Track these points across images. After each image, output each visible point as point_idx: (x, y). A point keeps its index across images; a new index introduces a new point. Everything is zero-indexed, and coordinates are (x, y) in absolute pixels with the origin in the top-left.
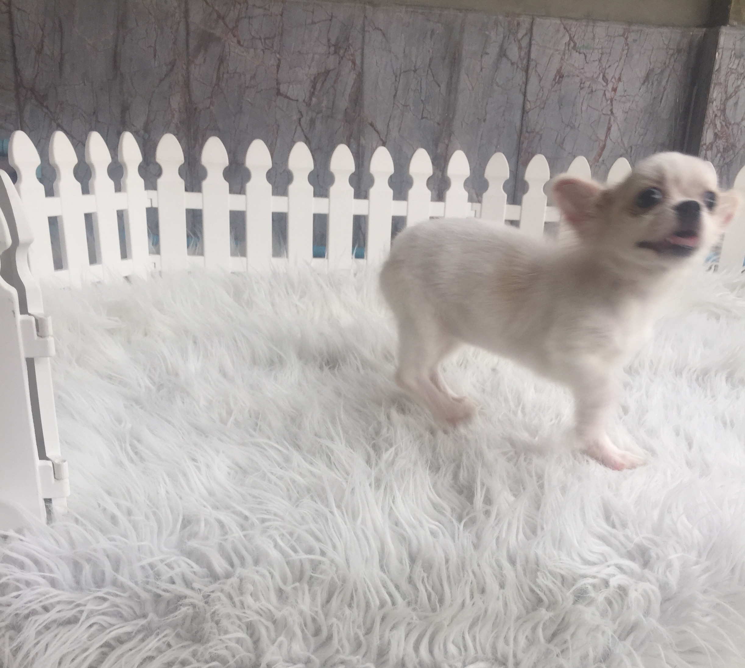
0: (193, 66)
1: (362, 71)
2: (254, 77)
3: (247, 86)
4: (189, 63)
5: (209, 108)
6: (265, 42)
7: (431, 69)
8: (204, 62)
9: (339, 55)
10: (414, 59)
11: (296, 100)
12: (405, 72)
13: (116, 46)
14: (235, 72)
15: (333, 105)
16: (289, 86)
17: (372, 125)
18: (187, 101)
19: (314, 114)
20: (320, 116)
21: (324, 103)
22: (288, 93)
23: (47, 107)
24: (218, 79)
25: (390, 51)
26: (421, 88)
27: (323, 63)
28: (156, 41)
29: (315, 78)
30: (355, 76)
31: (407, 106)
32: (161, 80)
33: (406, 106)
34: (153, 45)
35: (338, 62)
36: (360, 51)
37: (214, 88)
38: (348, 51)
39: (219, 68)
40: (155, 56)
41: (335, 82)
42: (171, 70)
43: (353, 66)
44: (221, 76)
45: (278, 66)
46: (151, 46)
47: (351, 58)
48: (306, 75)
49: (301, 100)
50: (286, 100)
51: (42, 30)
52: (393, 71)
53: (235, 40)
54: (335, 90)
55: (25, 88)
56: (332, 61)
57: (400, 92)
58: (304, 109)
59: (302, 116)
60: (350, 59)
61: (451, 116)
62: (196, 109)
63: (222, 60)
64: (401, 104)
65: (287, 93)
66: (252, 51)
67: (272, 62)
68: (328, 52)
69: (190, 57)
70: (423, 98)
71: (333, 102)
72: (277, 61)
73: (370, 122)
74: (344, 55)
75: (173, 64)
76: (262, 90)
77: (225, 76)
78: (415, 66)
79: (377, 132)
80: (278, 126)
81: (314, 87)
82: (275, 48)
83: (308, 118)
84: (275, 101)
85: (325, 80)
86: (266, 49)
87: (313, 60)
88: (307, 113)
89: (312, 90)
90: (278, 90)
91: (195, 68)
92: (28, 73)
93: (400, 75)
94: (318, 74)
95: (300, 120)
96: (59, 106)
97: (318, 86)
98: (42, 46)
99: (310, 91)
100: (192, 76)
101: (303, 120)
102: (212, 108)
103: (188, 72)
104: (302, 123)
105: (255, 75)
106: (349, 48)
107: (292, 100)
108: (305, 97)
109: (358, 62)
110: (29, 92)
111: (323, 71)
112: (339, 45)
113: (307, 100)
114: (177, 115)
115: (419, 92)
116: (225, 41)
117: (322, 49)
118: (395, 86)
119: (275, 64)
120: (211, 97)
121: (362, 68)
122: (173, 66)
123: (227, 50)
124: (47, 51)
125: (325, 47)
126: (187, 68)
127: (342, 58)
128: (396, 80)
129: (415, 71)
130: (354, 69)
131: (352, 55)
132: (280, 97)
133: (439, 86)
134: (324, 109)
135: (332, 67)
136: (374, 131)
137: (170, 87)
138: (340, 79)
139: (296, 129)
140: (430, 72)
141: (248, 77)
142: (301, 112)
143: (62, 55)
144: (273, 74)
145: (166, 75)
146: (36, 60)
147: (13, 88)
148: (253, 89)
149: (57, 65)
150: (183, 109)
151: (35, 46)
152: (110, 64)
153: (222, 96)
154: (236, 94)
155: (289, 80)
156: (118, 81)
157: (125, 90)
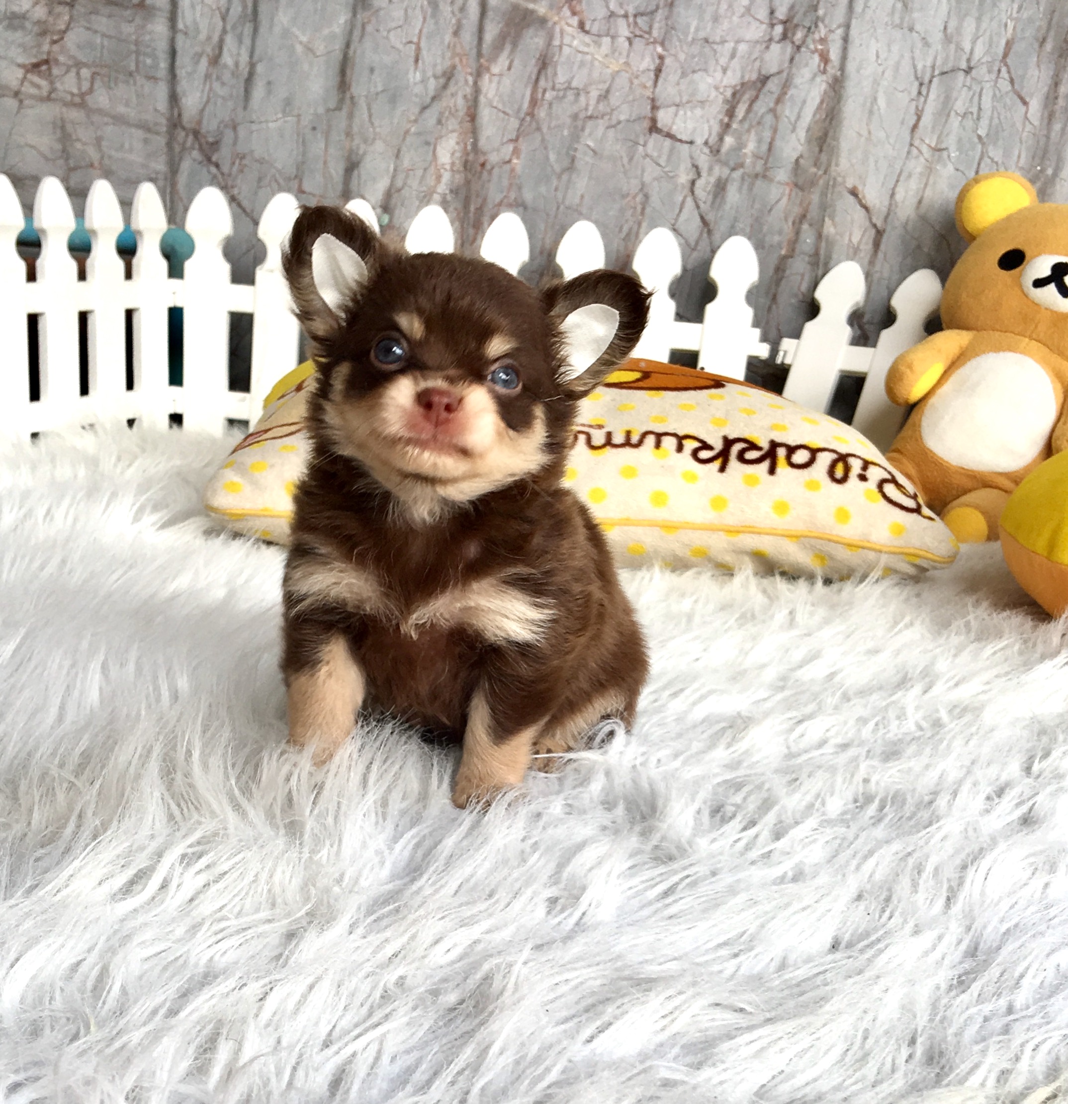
0: (486, 77)
1: (842, 75)
2: (605, 96)
3: (589, 113)
4: (478, 75)
5: (509, 161)
6: (636, 23)
7: (1006, 65)
8: (509, 68)
9: (793, 43)
10: (967, 46)
11: (687, 142)
12: (943, 73)
13: (348, 45)
14: (569, 88)
15: (770, 149)
16: (676, 115)
17: (854, 193)
18: (469, 147)
19: (726, 171)
20: (737, 174)
21: (751, 147)
22: (675, 127)
23: (217, 166)
24: (534, 102)
25: (911, 29)
26: (980, 109)
27: (756, 59)
28: (421, 31)
29: (734, 94)
30: (824, 86)
31: (940, 150)
32: (424, 108)
33: (938, 150)
34: (415, 40)
35: (788, 57)
36: (840, 32)
37: (523, 119)
38: (813, 33)
39: (537, 80)
40: (417, 61)
41: (778, 101)
42: (445, 87)
43: (822, 65)
44: (540, 96)
45: (658, 71)
46: (410, 42)
47: (820, 47)
48: (717, 88)
49: (699, 141)
50: (668, 142)
51: (224, 19)
52: (916, 72)
53: (575, 21)
54: (776, 117)
55: (184, 128)
56: (776, 56)
57: (927, 119)
58: (704, 160)
59: (699, 175)
60: (816, 50)
61: (1050, 172)
62: (483, 165)
63: (544, 63)
64: (929, 146)
65: (671, 128)
66: (606, 40)
67: (647, 63)
68: (767, 38)
69: (482, 60)
70: (982, 132)
71: (771, 145)
72: (657, 61)
73: (849, 185)
74: (804, 42)
75: (448, 76)
76: (619, 122)
77: (549, 95)
78: (969, 60)
79: (866, 208)
80: (646, 196)
81: (731, 113)
82: (655, 33)
83: (712, 180)
84: (644, 145)
85: (757, 97)
86: (636, 36)
87: (733, 56)
88: (710, 169)
89: (726, 120)
90: (654, 120)
91: (491, 81)
92: (191, 101)
93: (930, 81)
94: (743, 84)
95: (693, 183)
96: (237, 162)
97: (741, 111)
98: (221, 48)
99: (721, 121)
100: (482, 99)
101: (700, 183)
102: (515, 161)
103: (477, 90)
104: (698, 191)
105: (608, 91)
106: (816, 26)
107: (681, 141)
108: (710, 134)
109: (834, 55)
110: (191, 138)
111: (754, 76)
112: (795, 21)
113: (713, 140)
114: (446, 176)
115: (975, 116)
116: (555, 23)
117: (756, 31)
118: (917, 107)
119: (652, 67)
120: (516, 140)
121: (842, 68)
122: (449, 79)
123: (556, 42)
124: (227, 59)
125: (764, 27)
126: (475, 83)
127: (798, 48)
128: (920, 93)
129: (968, 71)
130: (824, 72)
131: (823, 41)
132: (654, 135)
133: (1025, 103)
134: (748, 161)
135: (774, 70)
136: (858, 207)
137: (439, 122)
138: (790, 93)
139: (683, 203)
140: (1004, 69)
141: (594, 94)
142: (696, 167)
143: (252, 66)
144: (645, 87)
145: (434, 98)
146: (207, 76)
147: (165, 129)
148: (600, 121)
149: (242, 85)
150: (459, 166)
151: (209, 50)
152: (334, 80)
153: (538, 137)
154: (566, 133)
155: (677, 100)
156: (344, 113)
157: (355, 129)
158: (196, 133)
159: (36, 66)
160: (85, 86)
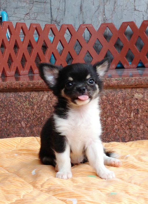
0: (106, 6)
2: (126, 6)
3: (124, 9)
5: (111, 18)
8: (109, 4)
13: (81, 4)
14: (120, 5)
16: (139, 7)
18: (104, 17)
23: (60, 26)
24: (114, 8)
32: (96, 12)
37: (113, 11)
39: (114, 5)
40: (93, 4)
42: (99, 8)
45: (135, 1)
46: (92, 2)
48: (145, 2)
49: (143, 11)
50: (138, 12)
51: (60, 2)
55: (54, 21)
58: (144, 14)
62: (107, 20)
63: (115, 2)
65: (138, 9)
69: (105, 3)
75: (99, 6)
76: (129, 10)
77: (117, 7)
83: (146, 17)
84: (134, 13)
88: (146, 15)
90: (135, 9)
92: (55, 16)
95: (143, 17)
98: (59, 7)
99: (147, 7)
100: (105, 9)
104: (144, 19)
107: (140, 11)
113: (146, 10)
114: (100, 22)
120: (112, 15)
124: (61, 8)
126: (104, 7)
137: (98, 14)
141: (124, 6)
143: (65, 9)
144: (133, 4)
145: (97, 10)
146: (57, 12)
147: (50, 21)
148: (126, 10)
149: (64, 12)
150: (103, 20)
151: (57, 8)
152: (80, 9)
153: (115, 14)
154: (120, 12)
155: (139, 5)
156: (82, 14)
157: (84, 17)
158: (56, 21)
159: (27, 14)
160: (36, 16)
